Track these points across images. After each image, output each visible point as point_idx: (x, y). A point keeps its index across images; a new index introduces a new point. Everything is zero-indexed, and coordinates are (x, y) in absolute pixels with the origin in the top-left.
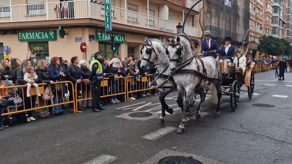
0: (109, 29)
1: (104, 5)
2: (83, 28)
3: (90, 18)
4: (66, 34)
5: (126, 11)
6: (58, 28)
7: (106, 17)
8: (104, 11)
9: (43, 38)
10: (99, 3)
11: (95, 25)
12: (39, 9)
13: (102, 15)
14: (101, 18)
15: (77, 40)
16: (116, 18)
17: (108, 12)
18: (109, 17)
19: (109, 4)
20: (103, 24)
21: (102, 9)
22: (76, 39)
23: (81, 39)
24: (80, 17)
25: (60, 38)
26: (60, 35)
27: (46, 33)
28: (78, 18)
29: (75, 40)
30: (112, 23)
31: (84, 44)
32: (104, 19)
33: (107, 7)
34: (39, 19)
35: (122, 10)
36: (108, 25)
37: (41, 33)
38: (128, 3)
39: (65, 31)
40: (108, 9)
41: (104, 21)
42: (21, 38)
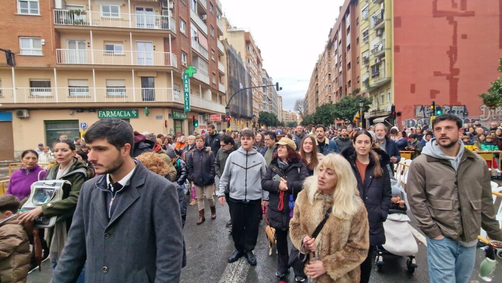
0: (188, 110)
2: (163, 109)
3: (174, 102)
6: (143, 108)
7: (185, 101)
9: (125, 116)
15: (158, 117)
17: (187, 98)
18: (188, 101)
19: (188, 92)
20: (182, 106)
23: (161, 117)
26: (147, 114)
27: (128, 112)
29: (155, 118)
30: (191, 106)
32: (184, 103)
33: (187, 94)
36: (187, 107)
37: (123, 112)
40: (187, 96)
42: (101, 115)
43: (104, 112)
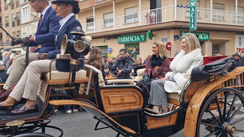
0: (194, 29)
1: (189, 7)
2: (168, 30)
3: (176, 20)
4: (154, 36)
5: (211, 11)
6: (147, 31)
7: (191, 18)
8: (189, 13)
9: (136, 40)
10: (184, 7)
11: (180, 26)
12: (133, 18)
13: (187, 17)
14: (186, 20)
16: (201, 18)
17: (193, 14)
18: (194, 18)
19: (194, 6)
20: (188, 25)
21: (187, 12)
22: (162, 39)
23: (167, 39)
24: (166, 20)
25: (149, 39)
26: (149, 37)
27: (138, 37)
28: (165, 22)
30: (197, 23)
31: (169, 44)
32: (189, 20)
33: (193, 9)
34: (133, 26)
35: (207, 10)
36: (193, 25)
37: (134, 36)
38: (214, 3)
39: (153, 34)
40: (194, 11)
41: (189, 22)
42: (120, 41)
43: (121, 38)
